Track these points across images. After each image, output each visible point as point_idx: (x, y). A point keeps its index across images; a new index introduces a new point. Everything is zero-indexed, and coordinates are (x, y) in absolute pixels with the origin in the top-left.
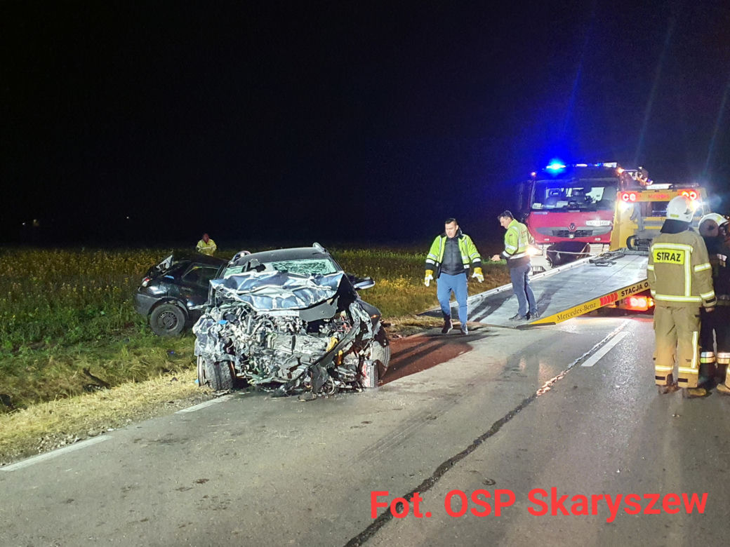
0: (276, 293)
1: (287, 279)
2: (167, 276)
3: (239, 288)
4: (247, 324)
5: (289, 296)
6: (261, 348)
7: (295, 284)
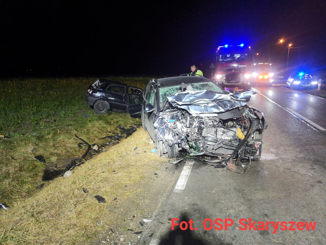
0: (204, 104)
1: (215, 95)
2: (100, 89)
3: (183, 101)
4: (187, 122)
5: (214, 104)
6: (199, 136)
7: (220, 98)
